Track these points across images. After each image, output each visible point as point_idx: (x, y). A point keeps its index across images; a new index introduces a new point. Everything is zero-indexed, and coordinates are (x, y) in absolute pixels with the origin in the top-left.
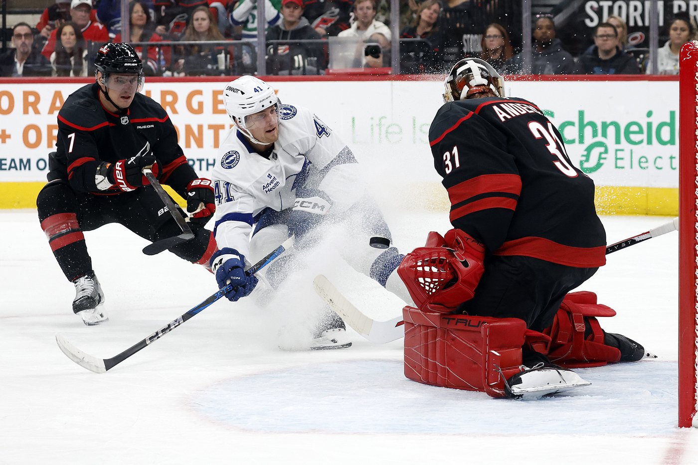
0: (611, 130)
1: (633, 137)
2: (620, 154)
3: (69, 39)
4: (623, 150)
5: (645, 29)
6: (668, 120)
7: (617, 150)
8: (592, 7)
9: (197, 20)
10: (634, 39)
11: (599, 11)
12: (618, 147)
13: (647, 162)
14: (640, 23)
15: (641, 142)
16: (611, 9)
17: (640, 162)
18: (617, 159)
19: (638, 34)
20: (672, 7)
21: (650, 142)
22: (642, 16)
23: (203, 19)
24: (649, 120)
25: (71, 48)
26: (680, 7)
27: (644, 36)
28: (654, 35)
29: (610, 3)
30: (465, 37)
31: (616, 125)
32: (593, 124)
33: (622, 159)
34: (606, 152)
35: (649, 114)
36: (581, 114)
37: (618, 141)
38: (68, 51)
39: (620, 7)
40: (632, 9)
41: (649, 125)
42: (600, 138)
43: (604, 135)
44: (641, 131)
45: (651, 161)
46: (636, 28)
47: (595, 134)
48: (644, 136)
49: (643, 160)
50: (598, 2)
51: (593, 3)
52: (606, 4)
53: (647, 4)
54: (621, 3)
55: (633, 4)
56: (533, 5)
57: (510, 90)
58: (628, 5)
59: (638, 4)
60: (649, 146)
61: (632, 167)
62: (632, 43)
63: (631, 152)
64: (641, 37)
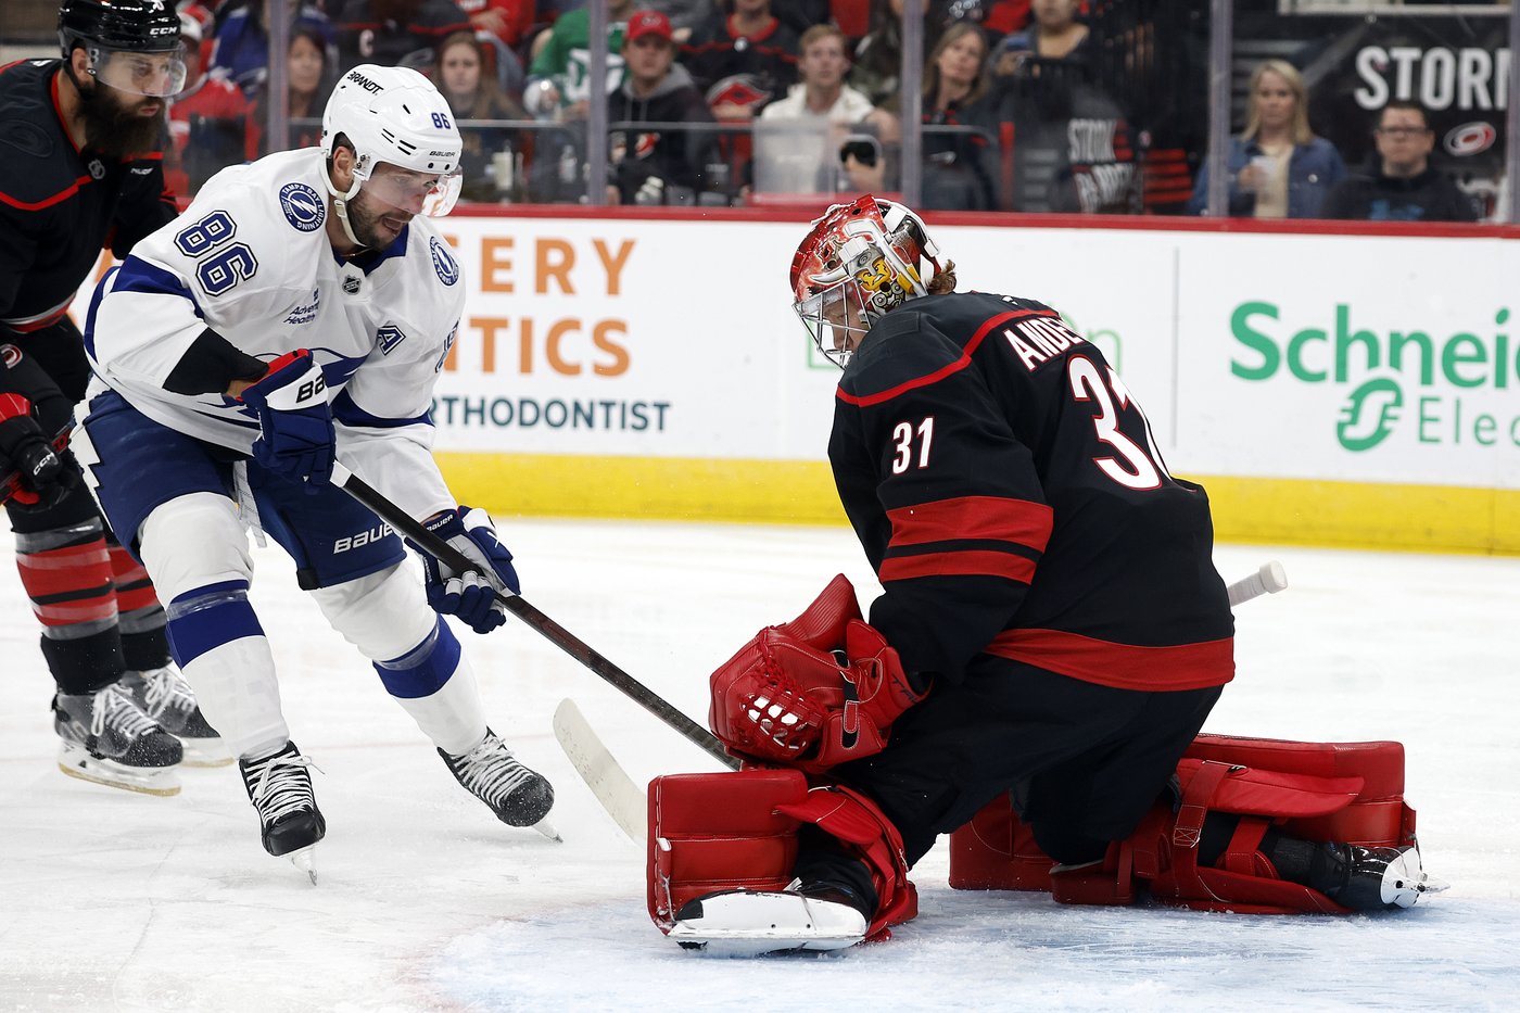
1: (1463, 370)
2: (1431, 410)
5: (1497, 118)
7: (1423, 400)
8: (1373, 63)
9: (453, 64)
10: (1469, 139)
11: (1390, 73)
12: (1428, 391)
13: (1493, 428)
14: (1485, 102)
15: (1480, 381)
16: (1417, 67)
17: (1477, 429)
18: (1423, 419)
19: (1479, 128)
21: (1501, 382)
22: (1491, 85)
23: (467, 64)
24: (1503, 330)
27: (1493, 132)
28: (1515, 130)
29: (1414, 53)
30: (1076, 125)
31: (1423, 340)
32: (1368, 338)
33: (1435, 420)
34: (1398, 402)
35: (1502, 317)
36: (1342, 313)
37: (1426, 378)
39: (1439, 64)
40: (1466, 67)
41: (1502, 342)
42: (1384, 371)
43: (1395, 362)
44: (1481, 357)
46: (1475, 114)
47: (1373, 361)
48: (1488, 369)
49: (1485, 423)
50: (1387, 49)
51: (1375, 53)
52: (1406, 56)
53: (1504, 57)
54: (1442, 53)
55: (1469, 55)
56: (1236, 56)
57: (1177, 253)
58: (1457, 59)
59: (1481, 56)
60: (1500, 392)
61: (1457, 439)
62: (1464, 148)
63: (1458, 404)
64: (1487, 133)
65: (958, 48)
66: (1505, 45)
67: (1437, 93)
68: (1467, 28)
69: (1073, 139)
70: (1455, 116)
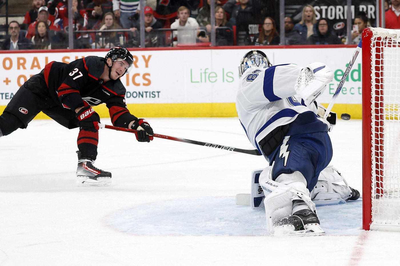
2: (332, 87)
3: (42, 29)
4: (333, 84)
5: (344, 21)
9: (107, 19)
10: (339, 26)
11: (320, 12)
12: (331, 83)
13: (346, 90)
14: (342, 18)
16: (327, 10)
17: (342, 91)
18: (330, 89)
19: (341, 23)
20: (359, 8)
21: (347, 80)
22: (343, 14)
23: (110, 19)
25: (43, 34)
26: (363, 9)
28: (349, 23)
29: (326, 7)
30: (250, 26)
33: (333, 89)
35: (347, 65)
38: (41, 35)
39: (331, 9)
40: (338, 10)
44: (343, 74)
45: (348, 90)
46: (340, 20)
49: (344, 89)
50: (320, 6)
51: (317, 8)
52: (324, 8)
53: (346, 7)
54: (332, 7)
55: (338, 7)
56: (286, 9)
57: (274, 54)
58: (336, 8)
59: (341, 7)
60: (347, 82)
62: (338, 28)
63: (338, 85)
64: (343, 25)
65: (218, 12)
66: (346, 5)
67: (331, 16)
68: (337, 1)
69: (250, 29)
70: (335, 21)
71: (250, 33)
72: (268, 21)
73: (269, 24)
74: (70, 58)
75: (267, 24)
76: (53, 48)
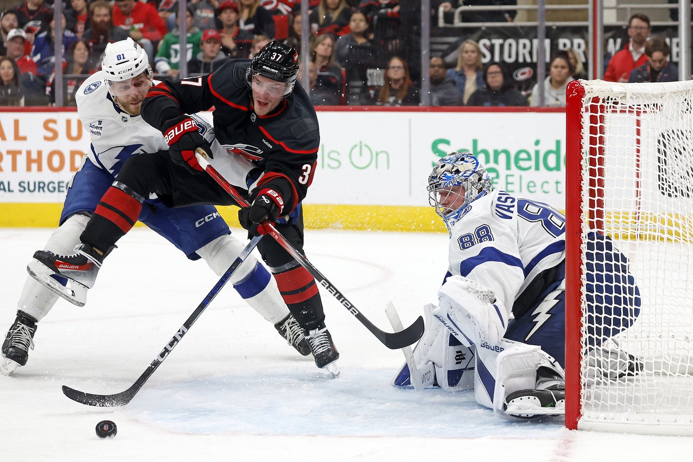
0: (502, 158)
1: (523, 164)
2: (510, 180)
3: (7, 72)
4: (512, 176)
5: (533, 66)
6: (554, 148)
7: (507, 176)
8: (485, 45)
10: (523, 74)
11: (491, 49)
12: (509, 172)
13: (535, 186)
14: (528, 60)
15: (530, 168)
16: (502, 46)
17: (528, 187)
18: (507, 183)
19: (527, 70)
20: (557, 45)
21: (537, 168)
22: (531, 53)
24: (537, 148)
26: (565, 45)
27: (532, 72)
28: (541, 70)
29: (500, 41)
30: (369, 71)
31: (506, 152)
32: (485, 152)
33: (512, 183)
34: (497, 177)
35: (537, 143)
36: (475, 142)
37: (508, 167)
38: (6, 84)
39: (510, 45)
40: (521, 46)
41: (537, 153)
42: (492, 165)
43: (496, 161)
44: (529, 159)
45: (539, 185)
46: (525, 64)
47: (487, 161)
48: (532, 163)
49: (531, 184)
50: (490, 40)
51: (485, 41)
52: (497, 42)
53: (536, 42)
54: (511, 41)
55: (522, 41)
56: (432, 43)
57: (410, 120)
58: (517, 43)
59: (527, 42)
60: (537, 172)
61: (521, 191)
62: (520, 77)
63: (521, 177)
64: (530, 72)
65: (323, 44)
66: (536, 37)
67: (510, 56)
68: (521, 31)
69: (369, 77)
70: (517, 65)
71: (369, 83)
72: (396, 62)
73: (399, 67)
74: (58, 122)
75: (394, 67)
76: (27, 103)
